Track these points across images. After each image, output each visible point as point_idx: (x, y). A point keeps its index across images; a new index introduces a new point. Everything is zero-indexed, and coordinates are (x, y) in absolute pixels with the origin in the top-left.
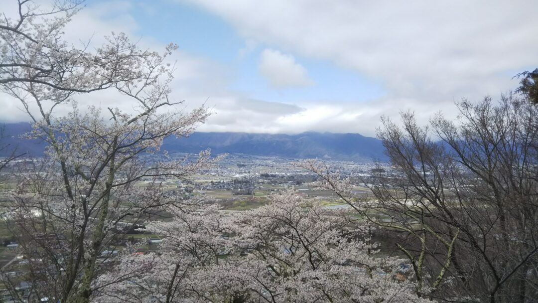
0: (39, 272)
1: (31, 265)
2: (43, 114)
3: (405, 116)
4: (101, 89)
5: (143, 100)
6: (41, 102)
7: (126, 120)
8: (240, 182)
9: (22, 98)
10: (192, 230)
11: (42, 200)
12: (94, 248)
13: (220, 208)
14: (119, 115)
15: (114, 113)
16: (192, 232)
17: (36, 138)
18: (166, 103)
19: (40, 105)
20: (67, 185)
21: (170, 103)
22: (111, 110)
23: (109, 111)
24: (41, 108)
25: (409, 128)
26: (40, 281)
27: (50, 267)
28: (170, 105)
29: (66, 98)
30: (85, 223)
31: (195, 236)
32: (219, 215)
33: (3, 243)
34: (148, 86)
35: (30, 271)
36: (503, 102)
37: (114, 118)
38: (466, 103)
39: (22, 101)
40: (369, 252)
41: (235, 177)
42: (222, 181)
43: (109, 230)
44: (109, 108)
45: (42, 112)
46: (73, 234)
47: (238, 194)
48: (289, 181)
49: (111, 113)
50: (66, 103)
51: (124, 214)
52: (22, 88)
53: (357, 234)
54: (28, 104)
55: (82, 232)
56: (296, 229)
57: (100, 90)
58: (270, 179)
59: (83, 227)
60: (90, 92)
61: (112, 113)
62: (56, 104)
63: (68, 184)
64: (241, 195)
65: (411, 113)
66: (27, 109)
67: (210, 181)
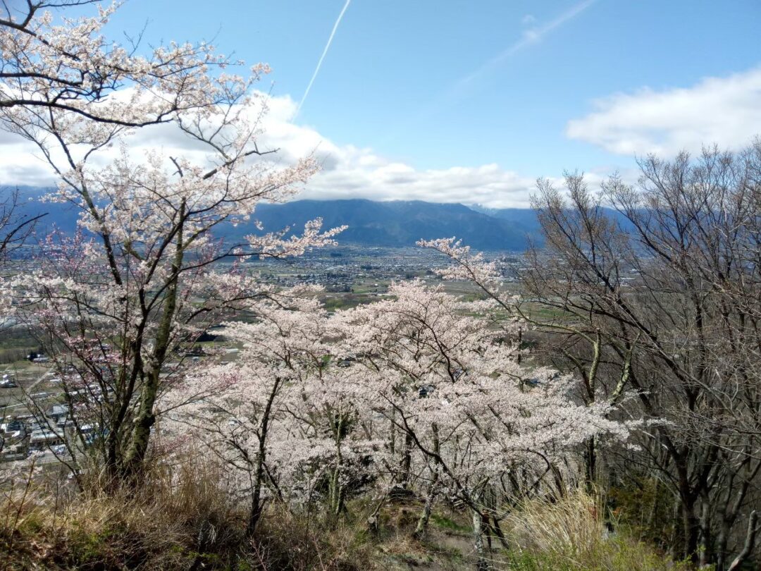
0: (75, 393)
1: (64, 383)
2: (73, 165)
3: (571, 179)
4: (161, 122)
5: (220, 147)
6: (68, 147)
7: (197, 176)
8: (334, 276)
9: (39, 141)
10: (284, 334)
11: (77, 288)
12: (156, 357)
13: (319, 306)
14: (186, 168)
15: (179, 165)
16: (285, 336)
17: (64, 201)
18: (254, 152)
19: (67, 151)
20: (114, 269)
21: (260, 152)
22: (174, 161)
23: (172, 162)
24: (69, 157)
25: (575, 195)
26: (77, 405)
27: (91, 386)
28: (260, 154)
29: (107, 141)
30: (144, 321)
31: (288, 341)
32: (319, 315)
33: (28, 356)
34: (227, 126)
35: (63, 392)
36: (703, 160)
37: (180, 172)
38: (653, 162)
39: (40, 145)
40: (519, 360)
41: (328, 269)
42: (312, 275)
43: (177, 331)
44: (171, 158)
45: (71, 162)
46: (125, 338)
47: (332, 291)
48: (397, 274)
49: (174, 165)
50: (108, 150)
51: (199, 309)
52: (39, 125)
53: (496, 337)
54: (50, 151)
55: (139, 335)
56: (432, 329)
57: (160, 124)
58: (372, 273)
59: (140, 328)
60: (144, 127)
61: (177, 164)
62: (92, 150)
63: (115, 267)
64: (336, 292)
65: (579, 175)
66: (48, 157)
67: (297, 275)
